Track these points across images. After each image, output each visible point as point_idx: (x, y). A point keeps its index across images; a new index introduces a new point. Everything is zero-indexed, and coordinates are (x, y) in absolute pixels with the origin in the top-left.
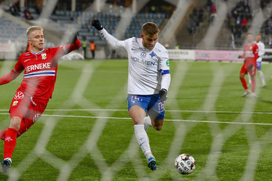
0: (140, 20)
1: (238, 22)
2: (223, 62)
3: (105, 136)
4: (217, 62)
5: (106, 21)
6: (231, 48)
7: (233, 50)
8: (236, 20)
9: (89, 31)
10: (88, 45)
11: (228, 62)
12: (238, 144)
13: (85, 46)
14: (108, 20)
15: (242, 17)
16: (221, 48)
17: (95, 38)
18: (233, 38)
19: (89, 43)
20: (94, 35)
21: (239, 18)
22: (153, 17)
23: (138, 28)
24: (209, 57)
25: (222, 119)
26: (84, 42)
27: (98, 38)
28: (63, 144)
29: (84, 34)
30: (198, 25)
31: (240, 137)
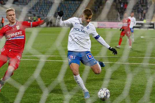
0: (66, 5)
1: (122, 6)
2: (113, 28)
3: (46, 71)
4: (110, 29)
5: (47, 5)
6: (117, 21)
7: (119, 22)
8: (121, 5)
9: (37, 11)
10: (37, 19)
11: (116, 29)
12: (122, 75)
13: (35, 19)
14: (48, 5)
15: (124, 3)
16: (112, 21)
17: (40, 15)
18: (119, 15)
19: (37, 18)
20: (40, 13)
21: (122, 4)
22: (74, 3)
23: (65, 9)
24: (105, 26)
25: (112, 61)
26: (34, 18)
27: (42, 15)
28: (22, 76)
29: (35, 13)
30: (99, 7)
31: (122, 71)
